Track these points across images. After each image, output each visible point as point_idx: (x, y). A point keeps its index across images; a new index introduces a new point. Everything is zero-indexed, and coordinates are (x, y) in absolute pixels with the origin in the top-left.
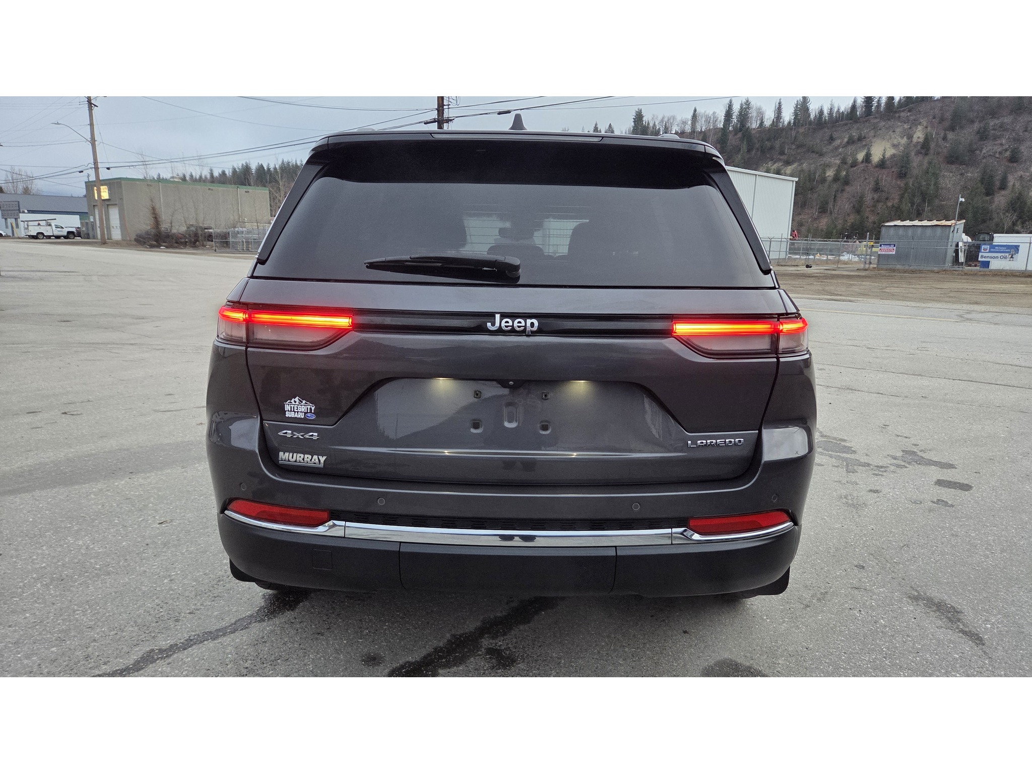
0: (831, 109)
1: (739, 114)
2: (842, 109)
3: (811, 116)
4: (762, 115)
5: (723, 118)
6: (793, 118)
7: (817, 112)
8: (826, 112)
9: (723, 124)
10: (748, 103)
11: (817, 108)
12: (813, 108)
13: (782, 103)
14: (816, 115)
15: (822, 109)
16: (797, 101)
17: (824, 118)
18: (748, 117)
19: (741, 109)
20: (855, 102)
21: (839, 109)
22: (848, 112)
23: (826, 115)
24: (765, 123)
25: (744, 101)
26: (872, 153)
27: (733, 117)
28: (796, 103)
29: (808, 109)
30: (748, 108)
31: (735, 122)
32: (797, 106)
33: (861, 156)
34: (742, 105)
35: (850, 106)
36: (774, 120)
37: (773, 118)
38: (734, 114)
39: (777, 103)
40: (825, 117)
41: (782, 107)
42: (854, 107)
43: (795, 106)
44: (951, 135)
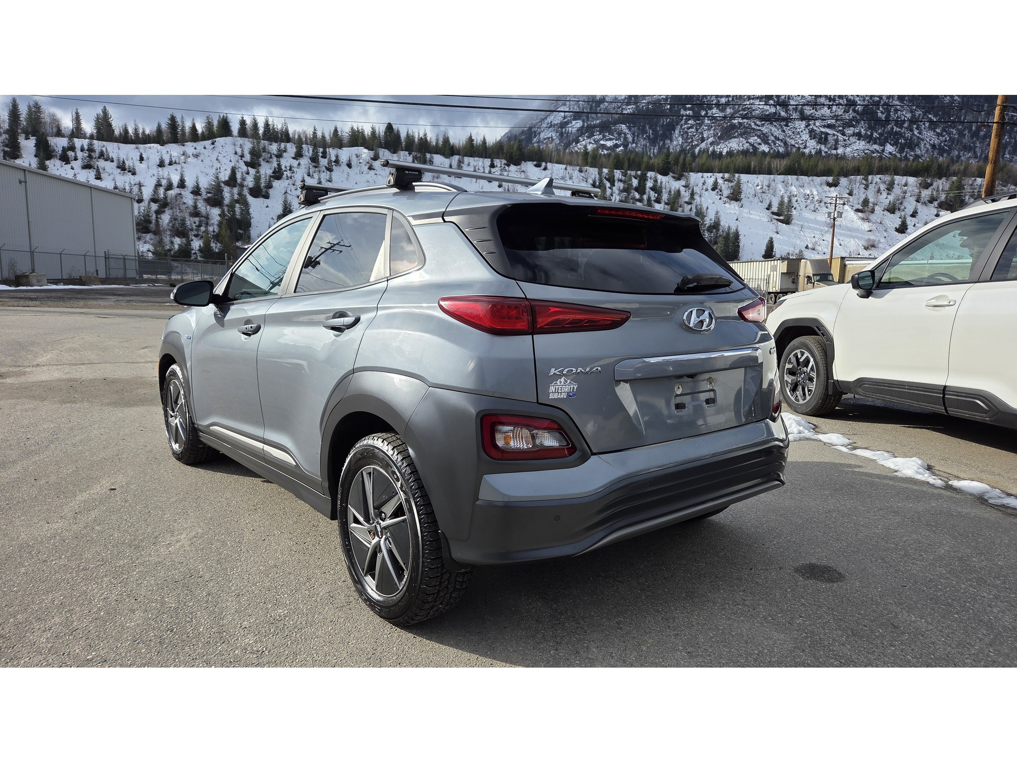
0: (136, 130)
1: (27, 116)
2: (147, 132)
3: (116, 132)
4: (58, 122)
5: (7, 117)
6: (96, 132)
7: (121, 129)
8: (131, 131)
9: (7, 124)
10: (37, 107)
11: (121, 126)
12: (117, 126)
13: (80, 113)
14: (120, 132)
15: (126, 128)
16: (97, 115)
17: (130, 138)
18: (41, 122)
19: (29, 112)
20: (159, 126)
21: (144, 132)
22: (153, 136)
23: (132, 134)
24: (63, 131)
25: (32, 103)
26: (185, 179)
27: (21, 119)
28: (96, 116)
29: (110, 125)
30: (40, 112)
31: (23, 125)
32: (98, 121)
33: (176, 180)
34: (29, 107)
35: (155, 129)
36: (73, 130)
37: (71, 128)
38: (22, 116)
39: (74, 113)
40: (131, 136)
41: (81, 118)
42: (159, 130)
43: (95, 119)
44: (252, 171)
